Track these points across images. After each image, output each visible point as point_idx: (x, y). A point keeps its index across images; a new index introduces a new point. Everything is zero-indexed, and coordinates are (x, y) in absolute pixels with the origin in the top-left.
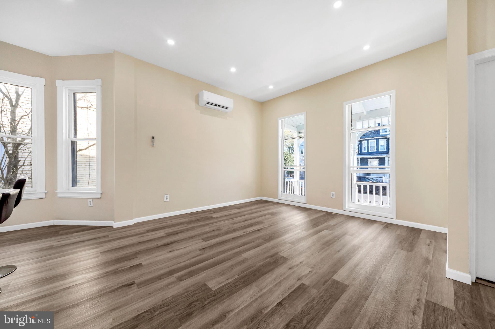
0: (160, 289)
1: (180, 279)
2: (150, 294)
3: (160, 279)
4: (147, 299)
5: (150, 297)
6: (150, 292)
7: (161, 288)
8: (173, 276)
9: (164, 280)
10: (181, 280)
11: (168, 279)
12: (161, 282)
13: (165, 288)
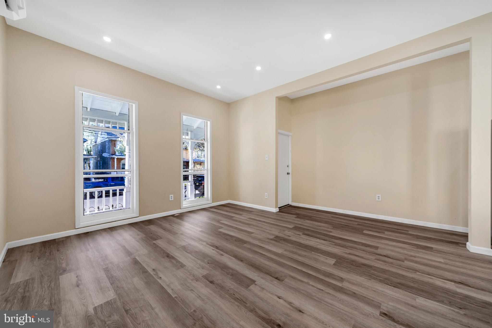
0: (364, 287)
1: (342, 280)
2: (375, 291)
3: (355, 293)
4: (380, 290)
5: (377, 289)
6: (374, 292)
7: (362, 287)
8: (342, 285)
9: (354, 290)
10: (342, 278)
11: (349, 288)
12: (357, 291)
13: (359, 285)
